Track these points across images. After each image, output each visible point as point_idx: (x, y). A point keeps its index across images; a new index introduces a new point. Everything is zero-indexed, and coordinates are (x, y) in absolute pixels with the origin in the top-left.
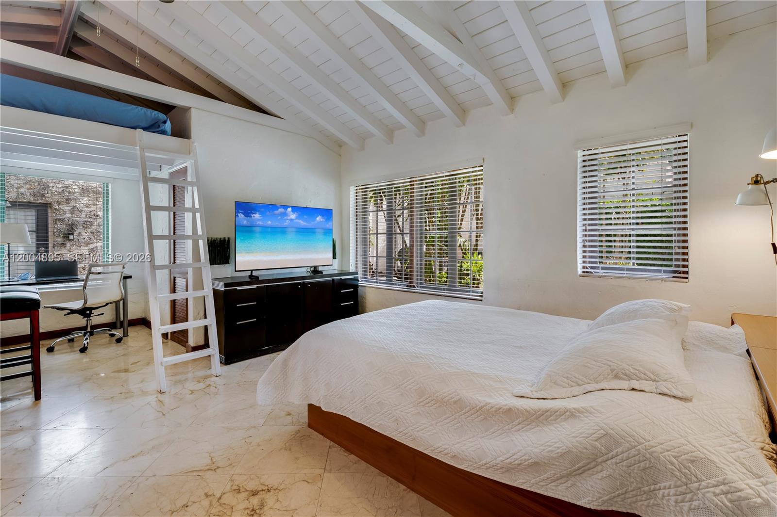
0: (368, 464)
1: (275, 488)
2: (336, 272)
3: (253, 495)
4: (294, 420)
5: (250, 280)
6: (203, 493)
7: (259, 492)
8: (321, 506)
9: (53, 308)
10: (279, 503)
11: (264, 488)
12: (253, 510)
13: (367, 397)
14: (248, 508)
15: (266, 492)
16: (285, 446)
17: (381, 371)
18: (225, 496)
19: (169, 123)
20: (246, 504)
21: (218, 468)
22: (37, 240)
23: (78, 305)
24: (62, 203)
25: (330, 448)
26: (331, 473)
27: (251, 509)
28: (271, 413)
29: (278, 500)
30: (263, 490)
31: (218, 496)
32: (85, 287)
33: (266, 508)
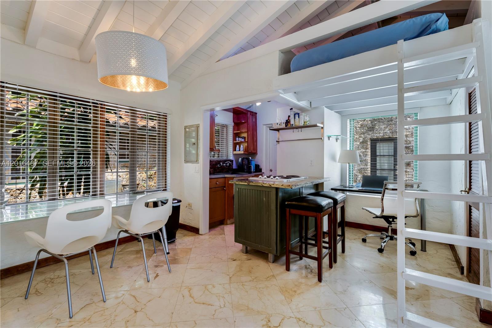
24: (408, 136)
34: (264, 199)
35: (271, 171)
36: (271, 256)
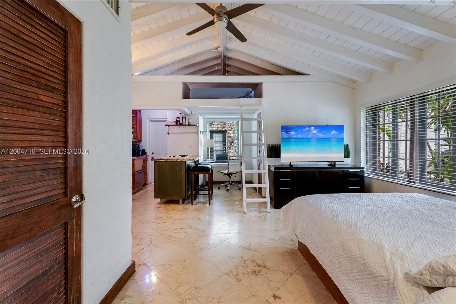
0: (321, 281)
1: (268, 268)
2: (350, 166)
3: (258, 266)
4: (293, 244)
5: (290, 167)
6: (241, 256)
7: (261, 266)
8: (284, 286)
9: (220, 172)
10: (266, 274)
11: (263, 266)
12: (255, 271)
13: (318, 242)
14: (253, 270)
15: (263, 268)
16: (282, 253)
17: (325, 228)
18: (248, 261)
19: (253, 92)
20: (253, 268)
21: (250, 249)
22: (223, 146)
23: (226, 172)
24: (230, 130)
25: (304, 264)
26: (297, 275)
27: (254, 271)
28: (284, 236)
29: (266, 273)
30: (262, 266)
31: (245, 260)
32: (228, 165)
33: (260, 273)
34: (177, 168)
35: (153, 153)
36: (181, 201)
